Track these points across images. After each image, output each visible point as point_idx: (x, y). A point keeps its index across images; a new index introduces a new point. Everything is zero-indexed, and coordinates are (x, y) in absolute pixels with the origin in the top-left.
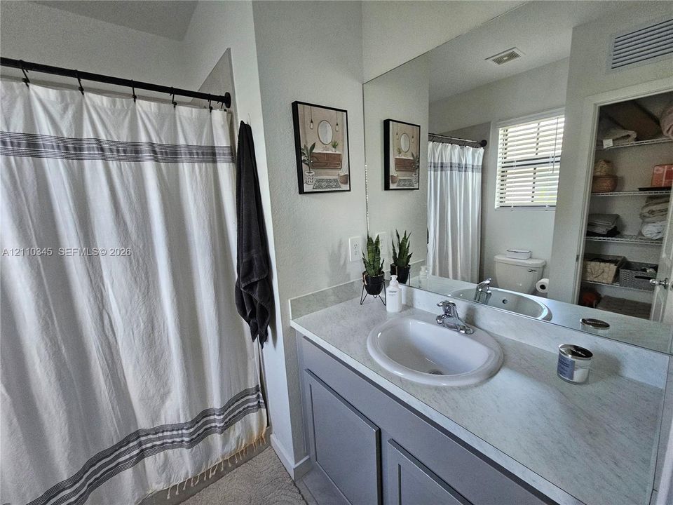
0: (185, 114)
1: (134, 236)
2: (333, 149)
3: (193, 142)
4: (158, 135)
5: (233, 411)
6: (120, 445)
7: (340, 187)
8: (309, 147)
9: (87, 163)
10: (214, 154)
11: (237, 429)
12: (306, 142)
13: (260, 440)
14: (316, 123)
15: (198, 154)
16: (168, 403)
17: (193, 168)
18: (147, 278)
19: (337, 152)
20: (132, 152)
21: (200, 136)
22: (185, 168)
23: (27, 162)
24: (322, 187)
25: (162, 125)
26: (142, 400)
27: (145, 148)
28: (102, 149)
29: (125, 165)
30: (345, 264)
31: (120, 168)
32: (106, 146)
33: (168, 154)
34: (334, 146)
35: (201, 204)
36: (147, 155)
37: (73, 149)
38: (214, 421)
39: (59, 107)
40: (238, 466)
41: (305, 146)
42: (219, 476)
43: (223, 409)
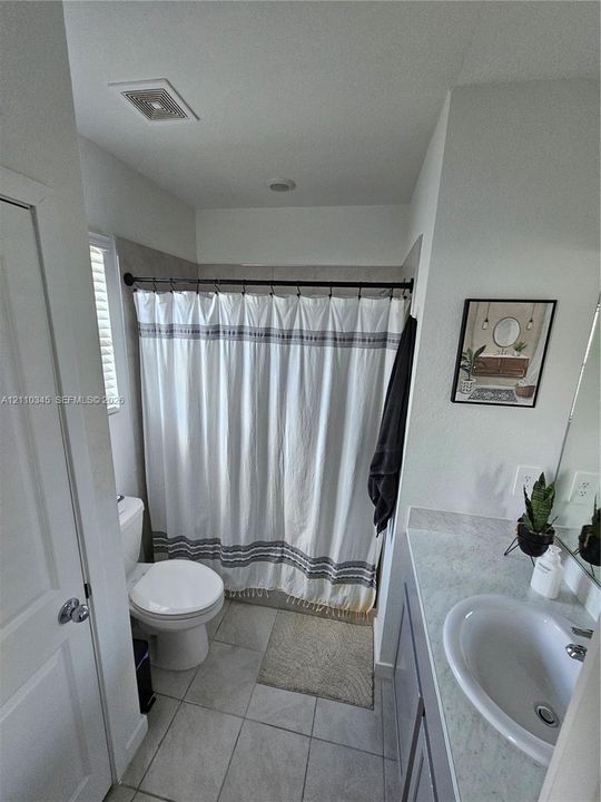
0: (366, 305)
1: (308, 403)
2: (516, 353)
3: (368, 330)
4: (341, 325)
5: (348, 572)
6: (272, 544)
7: (515, 400)
8: (475, 351)
9: (292, 346)
10: (385, 340)
11: (347, 590)
12: (472, 345)
13: (363, 614)
14: (493, 322)
15: (369, 341)
16: (303, 535)
17: (363, 353)
18: (310, 436)
19: (522, 356)
20: (321, 339)
21: (374, 324)
22: (356, 351)
23: (263, 345)
24: (483, 398)
25: (345, 316)
26: (289, 522)
27: (330, 335)
28: (302, 337)
29: (313, 348)
30: (502, 494)
31: (310, 351)
32: (305, 335)
33: (347, 340)
34: (519, 348)
35: (362, 387)
36: (329, 342)
37: (287, 337)
38: (331, 570)
39: (284, 309)
40: (339, 620)
41: (469, 350)
42: (323, 615)
43: (339, 566)
